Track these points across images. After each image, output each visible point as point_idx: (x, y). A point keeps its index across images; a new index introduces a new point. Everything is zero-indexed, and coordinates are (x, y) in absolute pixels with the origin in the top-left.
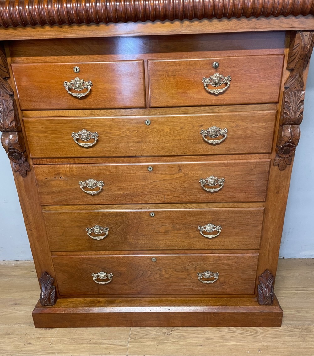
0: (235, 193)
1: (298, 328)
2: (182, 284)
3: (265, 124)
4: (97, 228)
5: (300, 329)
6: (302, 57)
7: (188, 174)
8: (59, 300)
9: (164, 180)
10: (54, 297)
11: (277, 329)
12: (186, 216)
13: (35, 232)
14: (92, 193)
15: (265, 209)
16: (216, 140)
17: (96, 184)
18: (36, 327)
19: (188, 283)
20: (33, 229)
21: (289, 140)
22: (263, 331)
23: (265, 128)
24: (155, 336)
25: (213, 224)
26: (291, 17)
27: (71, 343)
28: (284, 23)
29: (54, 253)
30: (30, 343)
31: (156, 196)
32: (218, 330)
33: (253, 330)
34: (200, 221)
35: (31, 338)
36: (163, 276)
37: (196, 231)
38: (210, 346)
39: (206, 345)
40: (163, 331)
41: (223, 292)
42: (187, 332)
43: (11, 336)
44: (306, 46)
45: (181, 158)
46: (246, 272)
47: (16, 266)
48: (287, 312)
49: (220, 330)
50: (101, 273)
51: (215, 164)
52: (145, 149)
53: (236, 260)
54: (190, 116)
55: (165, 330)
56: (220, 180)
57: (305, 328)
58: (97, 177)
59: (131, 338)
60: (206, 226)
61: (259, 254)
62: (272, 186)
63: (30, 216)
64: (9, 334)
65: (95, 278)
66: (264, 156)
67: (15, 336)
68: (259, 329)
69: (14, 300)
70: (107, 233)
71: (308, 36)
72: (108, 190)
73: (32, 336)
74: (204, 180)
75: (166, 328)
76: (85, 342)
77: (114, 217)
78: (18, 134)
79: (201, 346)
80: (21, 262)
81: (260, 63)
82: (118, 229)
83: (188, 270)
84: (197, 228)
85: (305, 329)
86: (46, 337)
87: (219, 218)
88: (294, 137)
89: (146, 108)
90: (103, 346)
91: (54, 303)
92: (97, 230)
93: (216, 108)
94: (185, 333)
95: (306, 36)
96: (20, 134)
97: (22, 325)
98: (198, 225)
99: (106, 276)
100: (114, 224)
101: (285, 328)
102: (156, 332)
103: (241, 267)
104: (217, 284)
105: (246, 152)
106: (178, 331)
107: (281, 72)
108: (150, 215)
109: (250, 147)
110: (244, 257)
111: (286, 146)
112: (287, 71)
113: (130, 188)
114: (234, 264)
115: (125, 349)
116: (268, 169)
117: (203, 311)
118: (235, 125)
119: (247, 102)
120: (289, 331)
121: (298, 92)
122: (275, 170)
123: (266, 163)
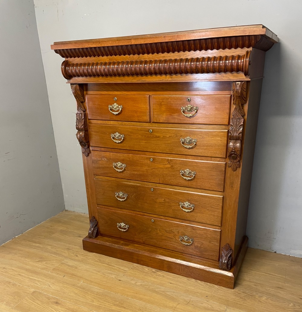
0: (203, 183)
1: (245, 293)
2: (169, 242)
3: (220, 138)
5: (247, 294)
7: (173, 166)
8: (99, 237)
9: (159, 168)
10: (95, 233)
11: (229, 289)
12: (172, 194)
13: (90, 190)
14: (119, 171)
15: (223, 198)
16: (189, 146)
17: (122, 165)
18: (84, 250)
19: (173, 242)
20: (89, 188)
21: (233, 150)
23: (220, 141)
24: (146, 271)
25: (189, 202)
27: (97, 262)
29: (98, 205)
30: (77, 256)
31: (155, 178)
32: (187, 279)
34: (181, 198)
36: (158, 234)
37: (179, 205)
38: (176, 285)
39: (174, 284)
40: (153, 270)
41: (197, 254)
45: (170, 155)
46: (212, 242)
49: (190, 280)
50: (122, 223)
51: (190, 161)
52: (149, 147)
53: (205, 232)
54: (174, 129)
56: (193, 172)
58: (123, 161)
59: (131, 268)
60: (185, 203)
61: (220, 230)
62: (228, 182)
63: (88, 180)
64: (69, 249)
65: (118, 226)
66: (221, 160)
67: (71, 251)
68: (216, 286)
70: (126, 197)
72: (128, 170)
73: (80, 253)
74: (183, 171)
75: (155, 269)
76: (105, 263)
77: (130, 188)
78: (85, 132)
79: (171, 283)
81: (216, 99)
82: (133, 196)
83: (173, 232)
84: (179, 203)
85: (251, 295)
86: (86, 255)
87: (193, 199)
88: (236, 149)
89: (150, 122)
91: (95, 237)
92: (121, 194)
93: (190, 125)
96: (87, 132)
97: (78, 247)
98: (180, 201)
99: (125, 226)
100: (130, 192)
101: (236, 290)
102: (148, 269)
103: (208, 237)
104: (193, 246)
105: (209, 155)
106: (162, 273)
107: (229, 106)
108: (151, 190)
109: (211, 153)
110: (210, 230)
111: (233, 154)
112: (233, 105)
113: (140, 171)
114: (204, 235)
115: (125, 272)
116: (224, 169)
117: (179, 263)
118: (202, 137)
119: (208, 123)
120: (237, 293)
121: (239, 119)
122: (229, 170)
123: (222, 165)
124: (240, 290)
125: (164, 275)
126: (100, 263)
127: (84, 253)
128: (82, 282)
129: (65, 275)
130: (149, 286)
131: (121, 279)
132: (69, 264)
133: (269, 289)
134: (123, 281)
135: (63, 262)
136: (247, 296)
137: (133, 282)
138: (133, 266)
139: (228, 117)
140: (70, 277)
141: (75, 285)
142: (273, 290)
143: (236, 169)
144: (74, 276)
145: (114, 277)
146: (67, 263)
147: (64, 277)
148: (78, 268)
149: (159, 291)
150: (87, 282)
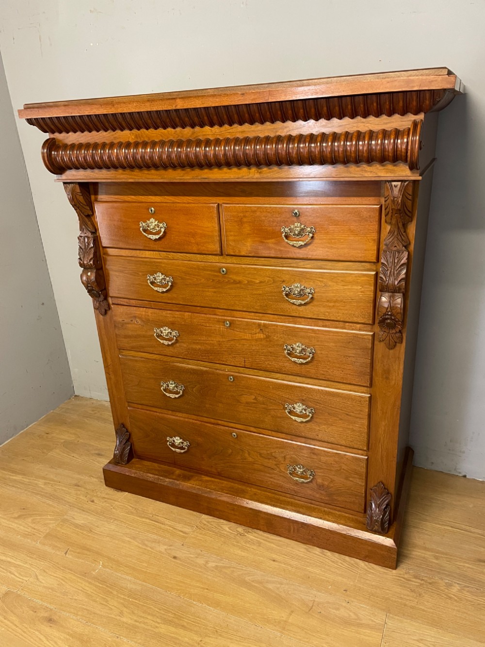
0: (329, 369)
1: (419, 579)
2: (268, 475)
3: (361, 287)
4: (172, 384)
5: (422, 580)
6: (395, 211)
7: (270, 336)
8: (134, 460)
9: (243, 339)
10: (127, 455)
11: (387, 570)
12: (270, 388)
13: (113, 377)
14: (166, 343)
15: (370, 398)
16: (299, 301)
17: (171, 333)
18: (107, 485)
19: (277, 476)
20: (111, 373)
21: (388, 312)
22: (366, 567)
23: (362, 292)
24: (225, 533)
25: (303, 404)
26: (374, 165)
27: (132, 513)
28: (366, 171)
29: (130, 404)
30: (93, 501)
31: (235, 357)
32: (305, 548)
33: (352, 562)
34: (287, 397)
35: (97, 496)
37: (283, 409)
38: (284, 564)
39: (280, 562)
40: (238, 529)
41: (321, 499)
42: (265, 539)
43: (79, 488)
44: (396, 199)
45: (262, 317)
46: (350, 479)
48: (417, 553)
49: (310, 549)
50: (177, 438)
51: (303, 329)
52: (221, 300)
53: (337, 459)
54: (269, 269)
55: (240, 529)
56: (309, 349)
57: (431, 582)
58: (172, 325)
59: (197, 527)
60: (295, 405)
61: (366, 457)
62: (378, 369)
63: (109, 358)
64: (79, 486)
65: (170, 442)
66: (364, 327)
67: (83, 489)
68: (362, 563)
70: (181, 392)
71: (399, 187)
72: (183, 342)
73: (98, 493)
74: (289, 347)
75: (243, 526)
76: (147, 517)
77: (189, 374)
79: (274, 561)
81: (350, 213)
82: (194, 389)
83: (275, 458)
84: (284, 406)
85: (430, 583)
86: (111, 499)
87: (311, 398)
88: (393, 309)
89: (222, 255)
90: (163, 526)
91: (126, 462)
92: (171, 386)
93: (300, 262)
94: (263, 540)
95: (396, 186)
97: (95, 480)
98: (285, 401)
99: (182, 443)
100: (189, 382)
101: (402, 573)
102: (229, 528)
103: (344, 469)
104: (314, 485)
105: (339, 318)
106: (256, 535)
107: (377, 226)
108: (228, 379)
109: (343, 313)
110: (347, 457)
111: (388, 319)
112: (386, 224)
113: (206, 344)
114: (334, 464)
115: (184, 537)
116: (370, 346)
117: (288, 517)
118: (324, 285)
119: (336, 258)
120: (404, 578)
121: (399, 252)
122: (380, 347)
123: (366, 337)
124: (408, 572)
126: (136, 518)
127: (107, 494)
128: (101, 564)
129: (68, 549)
130: (232, 569)
131: (176, 555)
132: (77, 522)
133: (462, 564)
134: (180, 560)
135: (65, 517)
136: (423, 584)
137: (201, 561)
138: (201, 522)
139: (375, 248)
140: (79, 553)
141: (87, 574)
142: (471, 566)
143: (395, 346)
144: (86, 552)
145: (163, 550)
146: (74, 518)
147: (66, 553)
148: (94, 531)
149: (253, 581)
150: (111, 565)
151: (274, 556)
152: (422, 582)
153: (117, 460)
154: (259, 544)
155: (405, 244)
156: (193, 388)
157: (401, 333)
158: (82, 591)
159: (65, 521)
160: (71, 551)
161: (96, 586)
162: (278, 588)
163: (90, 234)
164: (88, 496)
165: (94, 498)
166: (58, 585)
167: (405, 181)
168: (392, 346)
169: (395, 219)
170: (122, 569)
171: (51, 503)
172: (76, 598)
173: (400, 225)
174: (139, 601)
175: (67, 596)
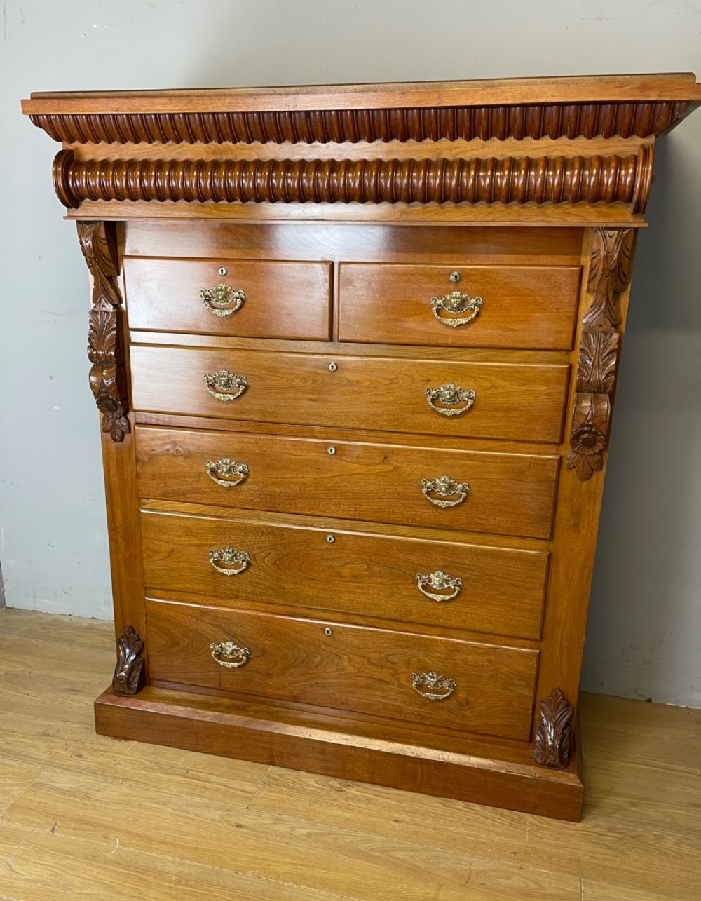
0: (489, 515)
1: (616, 832)
2: (379, 693)
4: (228, 552)
5: (621, 833)
6: (606, 272)
7: (400, 467)
9: (355, 474)
10: (137, 679)
11: (568, 824)
12: (393, 550)
13: (122, 547)
14: (226, 484)
15: (550, 557)
16: (453, 410)
17: (234, 468)
18: (97, 733)
19: (393, 693)
20: (120, 540)
21: (588, 421)
22: (536, 822)
23: (547, 394)
24: (311, 788)
25: (445, 573)
27: (151, 769)
28: (569, 214)
29: (150, 591)
30: (80, 756)
31: (340, 503)
32: (441, 803)
33: (515, 817)
34: (420, 563)
35: (85, 748)
36: (343, 670)
37: (413, 583)
38: (414, 824)
39: (407, 823)
40: (331, 783)
41: (463, 725)
42: (376, 793)
43: (51, 738)
44: (610, 254)
45: (389, 437)
46: (512, 688)
47: (90, 628)
49: (447, 804)
50: (228, 643)
51: (452, 454)
52: (325, 412)
53: (492, 658)
54: (407, 362)
55: (335, 783)
56: (460, 486)
57: (633, 835)
58: (237, 455)
59: (264, 783)
60: (432, 576)
61: (538, 651)
62: (563, 512)
63: (119, 515)
64: (49, 735)
65: (216, 651)
66: (547, 448)
67: (58, 740)
68: (529, 817)
69: (71, 683)
70: (245, 564)
71: (615, 237)
72: (254, 482)
73: (87, 744)
74: (429, 483)
75: (337, 779)
76: (177, 773)
77: (260, 534)
79: (397, 821)
80: (100, 623)
81: (535, 278)
82: (267, 559)
83: (393, 664)
84: (414, 577)
85: (633, 837)
86: (111, 752)
87: (457, 563)
88: (596, 417)
89: (331, 339)
90: (208, 785)
91: (135, 691)
92: (228, 557)
93: (455, 351)
94: (374, 794)
95: (610, 237)
97: (75, 726)
98: (416, 571)
99: (237, 651)
100: (259, 548)
101: (589, 826)
102: (316, 782)
103: (502, 673)
104: (452, 704)
105: (510, 436)
106: (360, 789)
107: (575, 297)
108: (325, 539)
109: (517, 428)
110: (508, 653)
111: (586, 432)
112: (587, 295)
113: (293, 483)
114: (487, 666)
115: (248, 798)
116: (554, 476)
117: (413, 755)
118: (490, 385)
119: (511, 345)
120: (594, 833)
121: (606, 334)
122: (569, 479)
123: (549, 463)
124: (598, 824)
125: (373, 797)
126: (160, 775)
127: (101, 744)
128: (118, 842)
129: (56, 824)
130: (334, 836)
131: (241, 823)
132: (60, 786)
133: (671, 811)
134: (248, 828)
135: (38, 780)
136: (623, 839)
137: (283, 829)
138: (268, 776)
139: (571, 329)
140: (75, 829)
141: (97, 858)
142: (684, 813)
143: (591, 475)
144: (84, 827)
145: (217, 817)
146: (54, 781)
147: (53, 830)
148: (92, 797)
149: (371, 850)
150: (135, 842)
151: (396, 815)
152: (621, 836)
153: (121, 688)
154: (369, 801)
155: (615, 323)
156: (265, 557)
157: (601, 456)
158: (94, 881)
159: (39, 785)
160: (59, 826)
161: (119, 874)
162: (412, 857)
163: (112, 307)
164: (70, 749)
165: (82, 752)
166: (51, 875)
167: (625, 229)
168: (587, 477)
169: (605, 285)
170: (156, 846)
171: (7, 762)
172: (88, 892)
173: (611, 294)
174: (196, 888)
175: (71, 890)
